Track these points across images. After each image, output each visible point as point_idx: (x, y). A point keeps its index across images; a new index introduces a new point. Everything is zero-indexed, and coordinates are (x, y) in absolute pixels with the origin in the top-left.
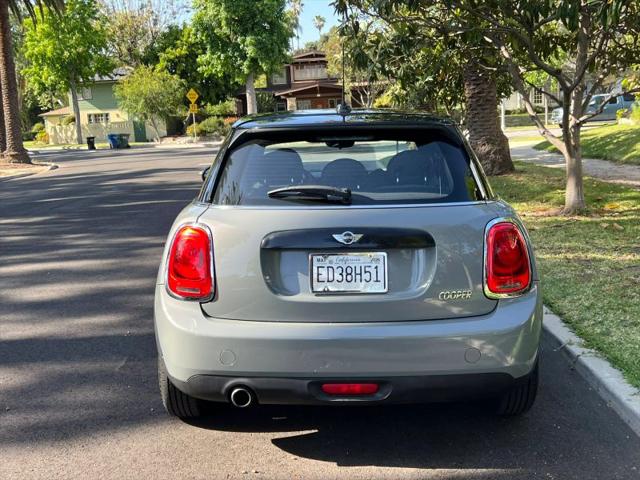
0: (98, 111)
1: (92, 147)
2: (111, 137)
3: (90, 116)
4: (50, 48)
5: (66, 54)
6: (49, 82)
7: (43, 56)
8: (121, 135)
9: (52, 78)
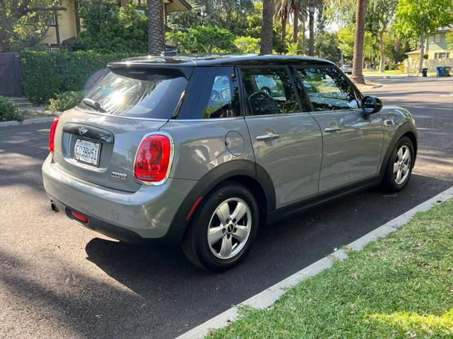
0: (442, 51)
1: (425, 75)
2: (439, 69)
3: (436, 54)
4: (410, 10)
5: (421, 13)
6: (407, 32)
7: (406, 15)
8: (445, 68)
9: (409, 29)
